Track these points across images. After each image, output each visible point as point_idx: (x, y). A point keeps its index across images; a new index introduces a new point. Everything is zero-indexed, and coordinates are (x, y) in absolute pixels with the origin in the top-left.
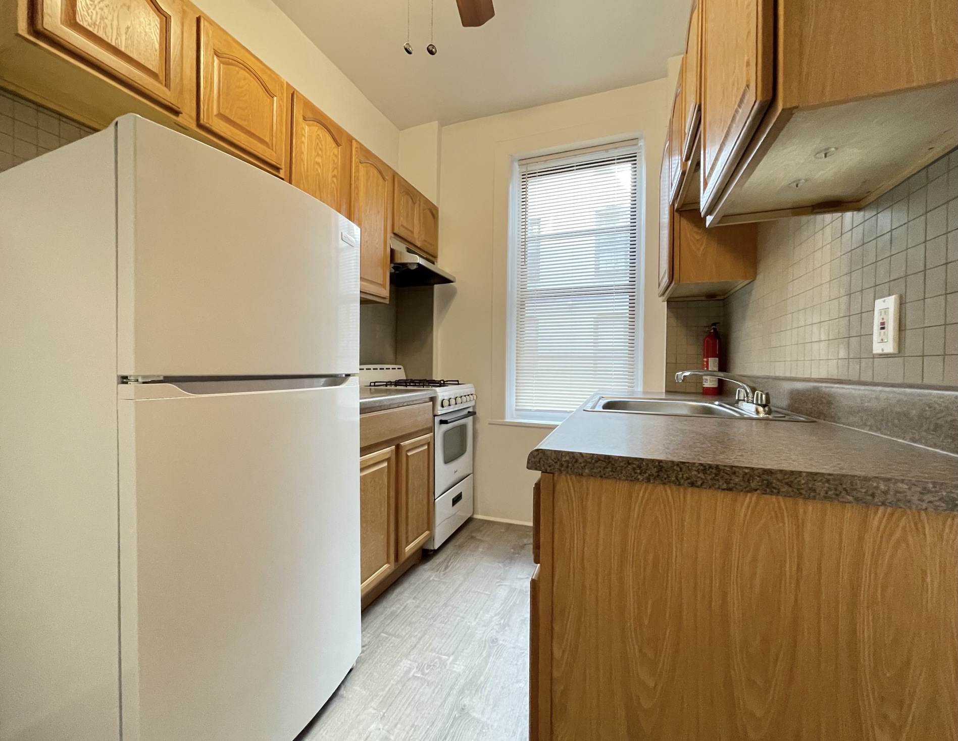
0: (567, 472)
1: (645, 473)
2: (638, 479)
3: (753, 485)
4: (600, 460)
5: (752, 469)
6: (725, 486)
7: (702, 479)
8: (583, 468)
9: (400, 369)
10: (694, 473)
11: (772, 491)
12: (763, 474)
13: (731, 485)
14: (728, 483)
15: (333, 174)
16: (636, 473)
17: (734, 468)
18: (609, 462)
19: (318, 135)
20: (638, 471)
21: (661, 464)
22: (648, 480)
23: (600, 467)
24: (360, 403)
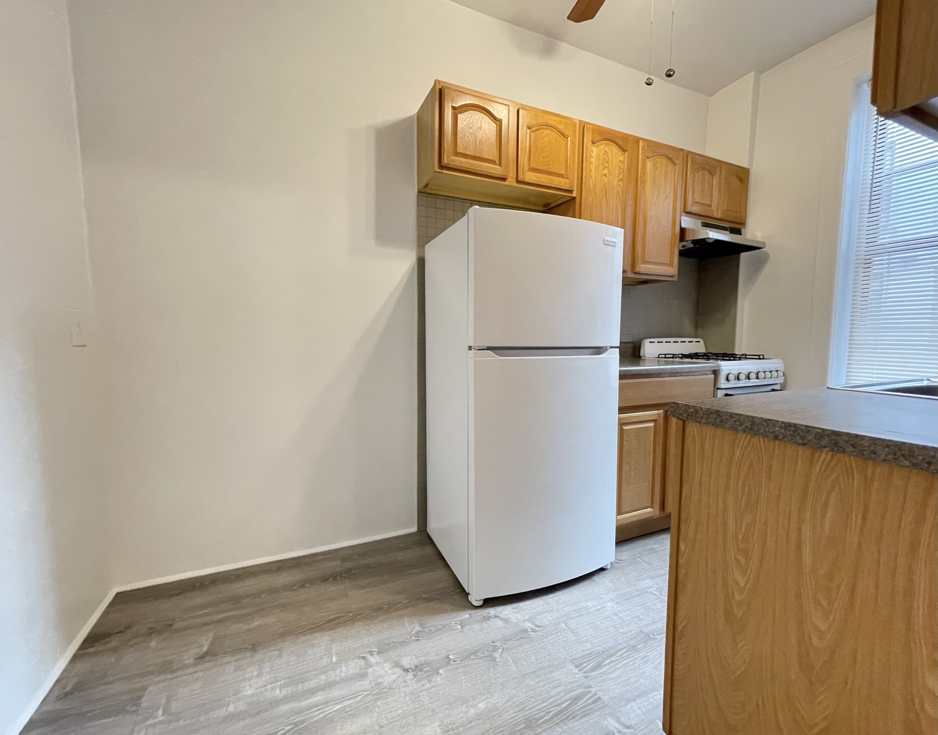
0: (691, 420)
1: (742, 425)
2: (737, 429)
3: (823, 443)
4: (713, 413)
5: (823, 430)
6: (800, 441)
7: (783, 434)
8: (702, 418)
9: (699, 342)
10: (777, 429)
11: (838, 450)
12: (832, 435)
13: (805, 441)
14: (802, 438)
15: (619, 178)
16: (736, 425)
17: (808, 428)
18: (719, 415)
19: (606, 151)
20: (738, 423)
21: (754, 419)
22: (744, 431)
23: (713, 418)
24: (620, 371)
